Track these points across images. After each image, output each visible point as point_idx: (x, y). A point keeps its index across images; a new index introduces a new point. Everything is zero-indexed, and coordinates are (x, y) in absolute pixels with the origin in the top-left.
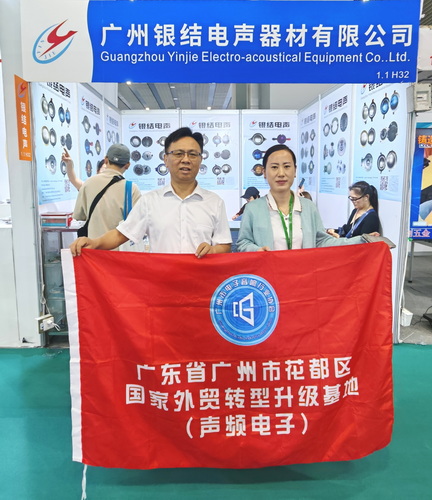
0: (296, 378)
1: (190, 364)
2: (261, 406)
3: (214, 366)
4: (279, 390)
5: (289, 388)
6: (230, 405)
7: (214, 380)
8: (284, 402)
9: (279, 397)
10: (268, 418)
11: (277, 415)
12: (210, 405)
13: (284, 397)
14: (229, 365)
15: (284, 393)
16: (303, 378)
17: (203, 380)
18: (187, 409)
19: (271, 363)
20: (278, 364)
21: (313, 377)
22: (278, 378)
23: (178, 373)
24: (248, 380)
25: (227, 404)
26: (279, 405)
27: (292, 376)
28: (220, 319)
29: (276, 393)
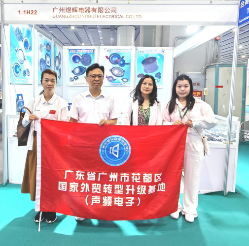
0: (136, 181)
1: (89, 173)
2: (119, 193)
3: (100, 174)
4: (128, 186)
5: (133, 186)
6: (106, 191)
7: (99, 180)
8: (130, 192)
9: (128, 190)
10: (122, 199)
11: (127, 198)
12: (96, 191)
13: (130, 190)
14: (106, 174)
15: (130, 188)
16: (139, 182)
17: (94, 180)
18: (86, 192)
19: (125, 174)
20: (128, 174)
21: (144, 182)
22: (128, 181)
23: (84, 175)
24: (114, 181)
25: (104, 191)
26: (127, 193)
27: (135, 180)
28: (103, 154)
29: (127, 188)
